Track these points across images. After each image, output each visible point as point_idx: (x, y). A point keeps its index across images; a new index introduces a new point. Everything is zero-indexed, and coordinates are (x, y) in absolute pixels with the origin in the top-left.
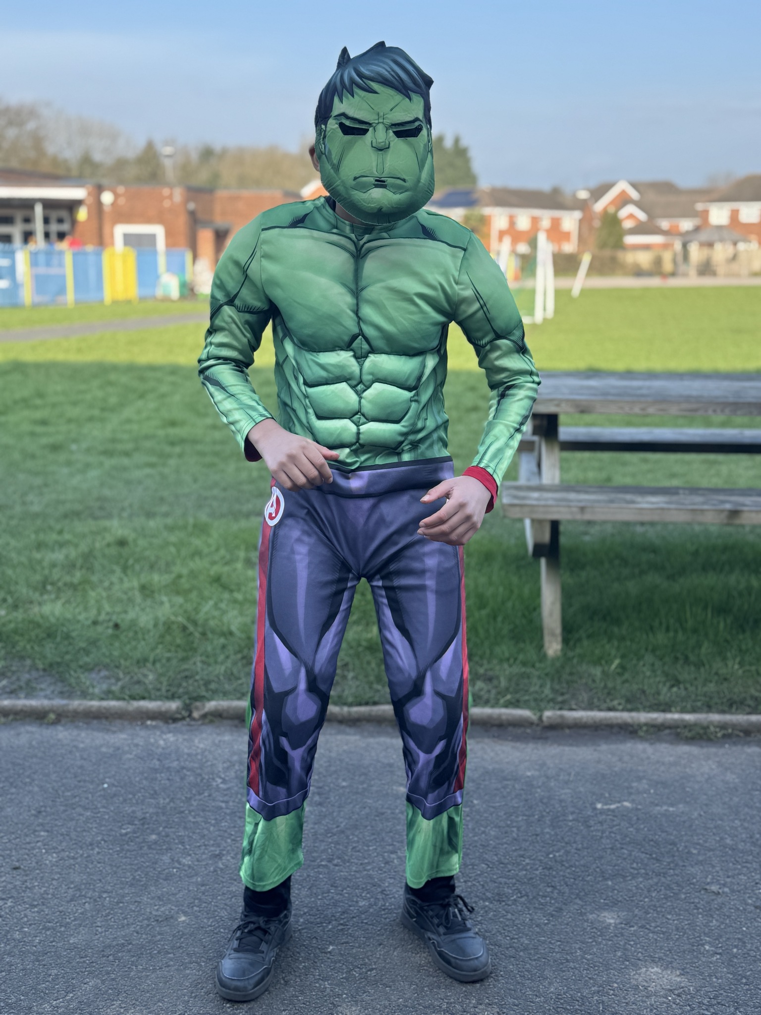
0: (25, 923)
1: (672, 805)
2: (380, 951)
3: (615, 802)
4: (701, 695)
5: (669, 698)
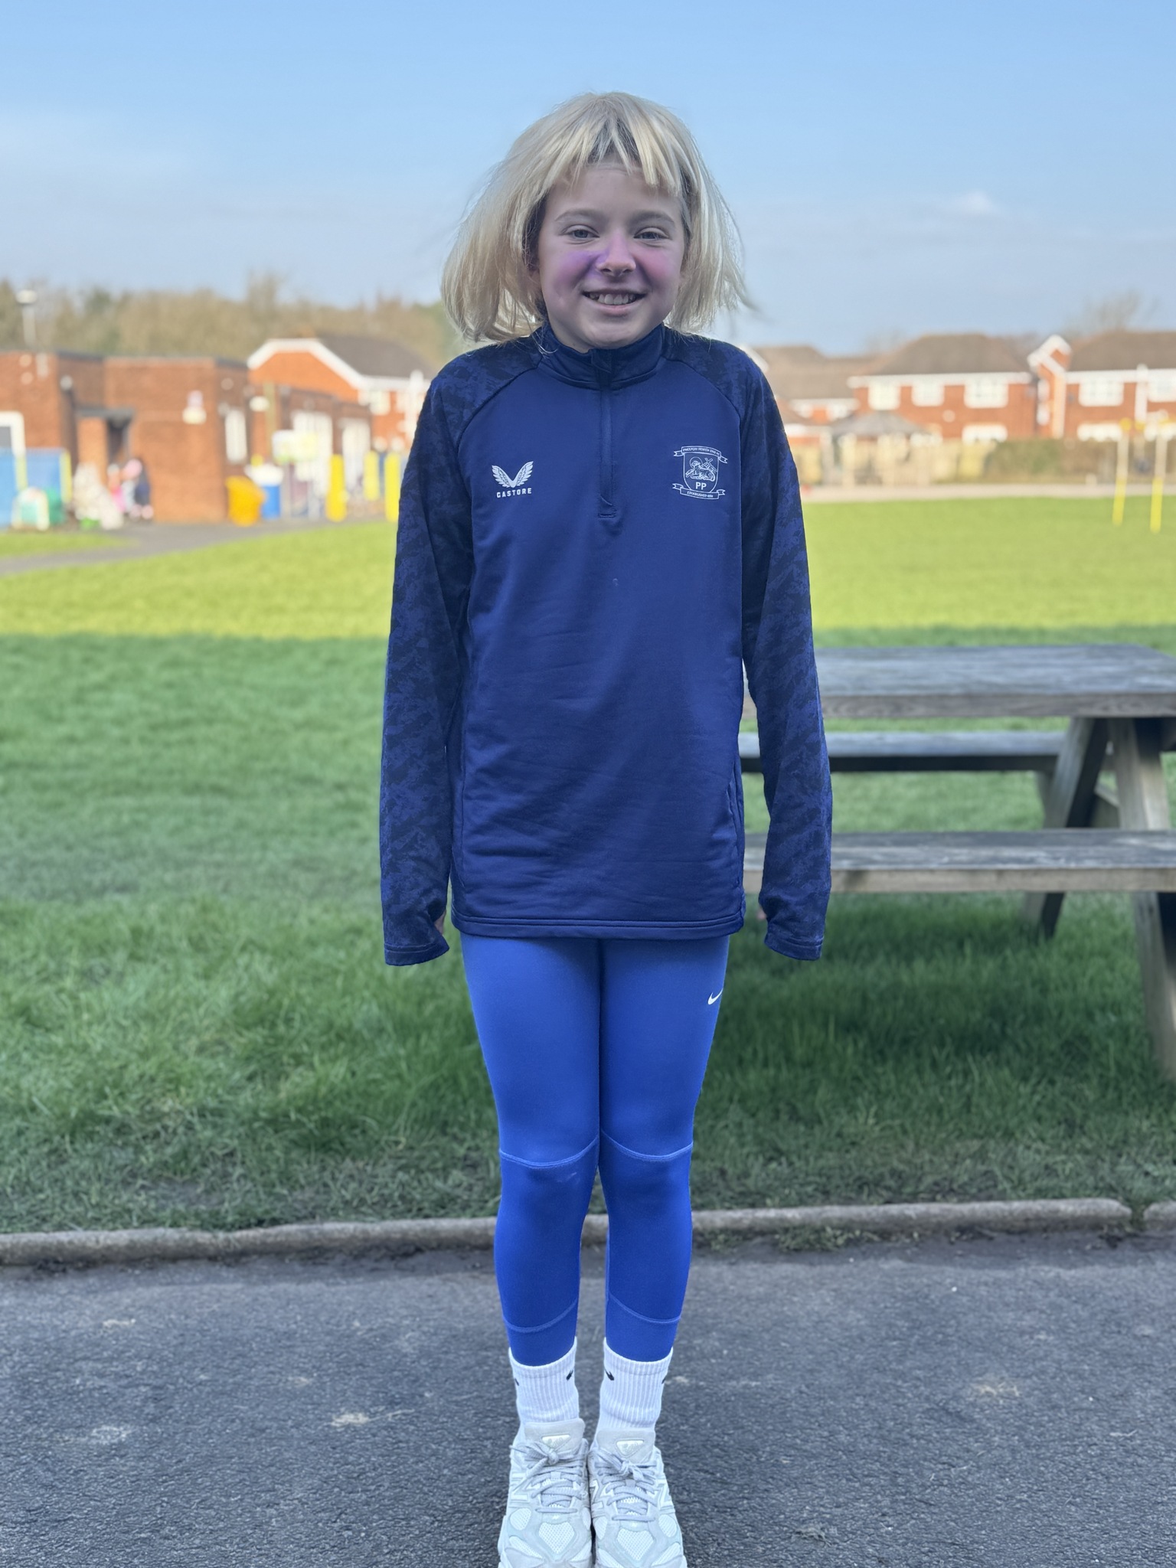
4: (813, 1175)
5: (764, 1180)
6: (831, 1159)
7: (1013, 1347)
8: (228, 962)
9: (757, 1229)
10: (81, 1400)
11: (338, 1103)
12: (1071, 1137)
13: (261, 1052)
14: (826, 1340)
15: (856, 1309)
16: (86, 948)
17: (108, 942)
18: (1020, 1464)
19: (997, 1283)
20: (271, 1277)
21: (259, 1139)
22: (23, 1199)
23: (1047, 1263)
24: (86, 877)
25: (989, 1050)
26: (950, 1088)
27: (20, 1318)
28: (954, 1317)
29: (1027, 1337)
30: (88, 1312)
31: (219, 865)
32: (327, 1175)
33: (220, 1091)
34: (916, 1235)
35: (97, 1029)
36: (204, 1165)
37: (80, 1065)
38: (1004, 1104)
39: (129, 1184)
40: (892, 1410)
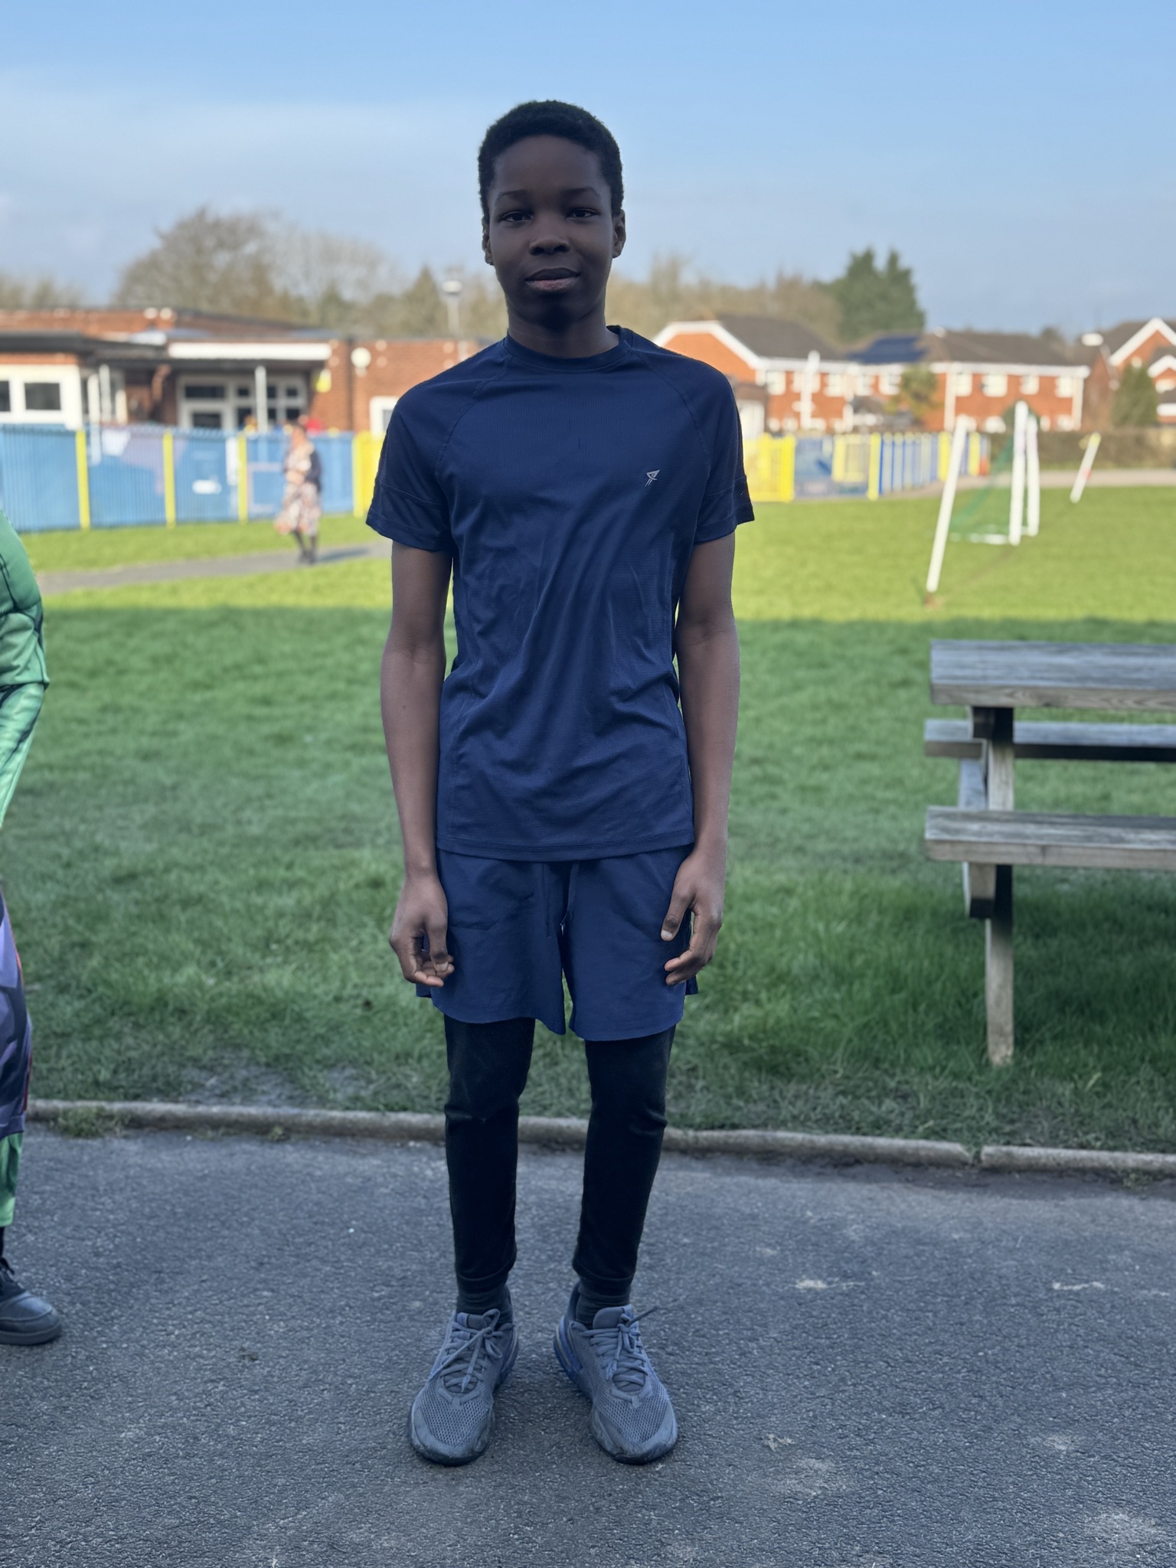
0: (242, 1415)
1: (1165, 1288)
2: (729, 1473)
3: (1081, 1281)
11: (783, 1034)
21: (717, 1059)
32: (776, 1093)
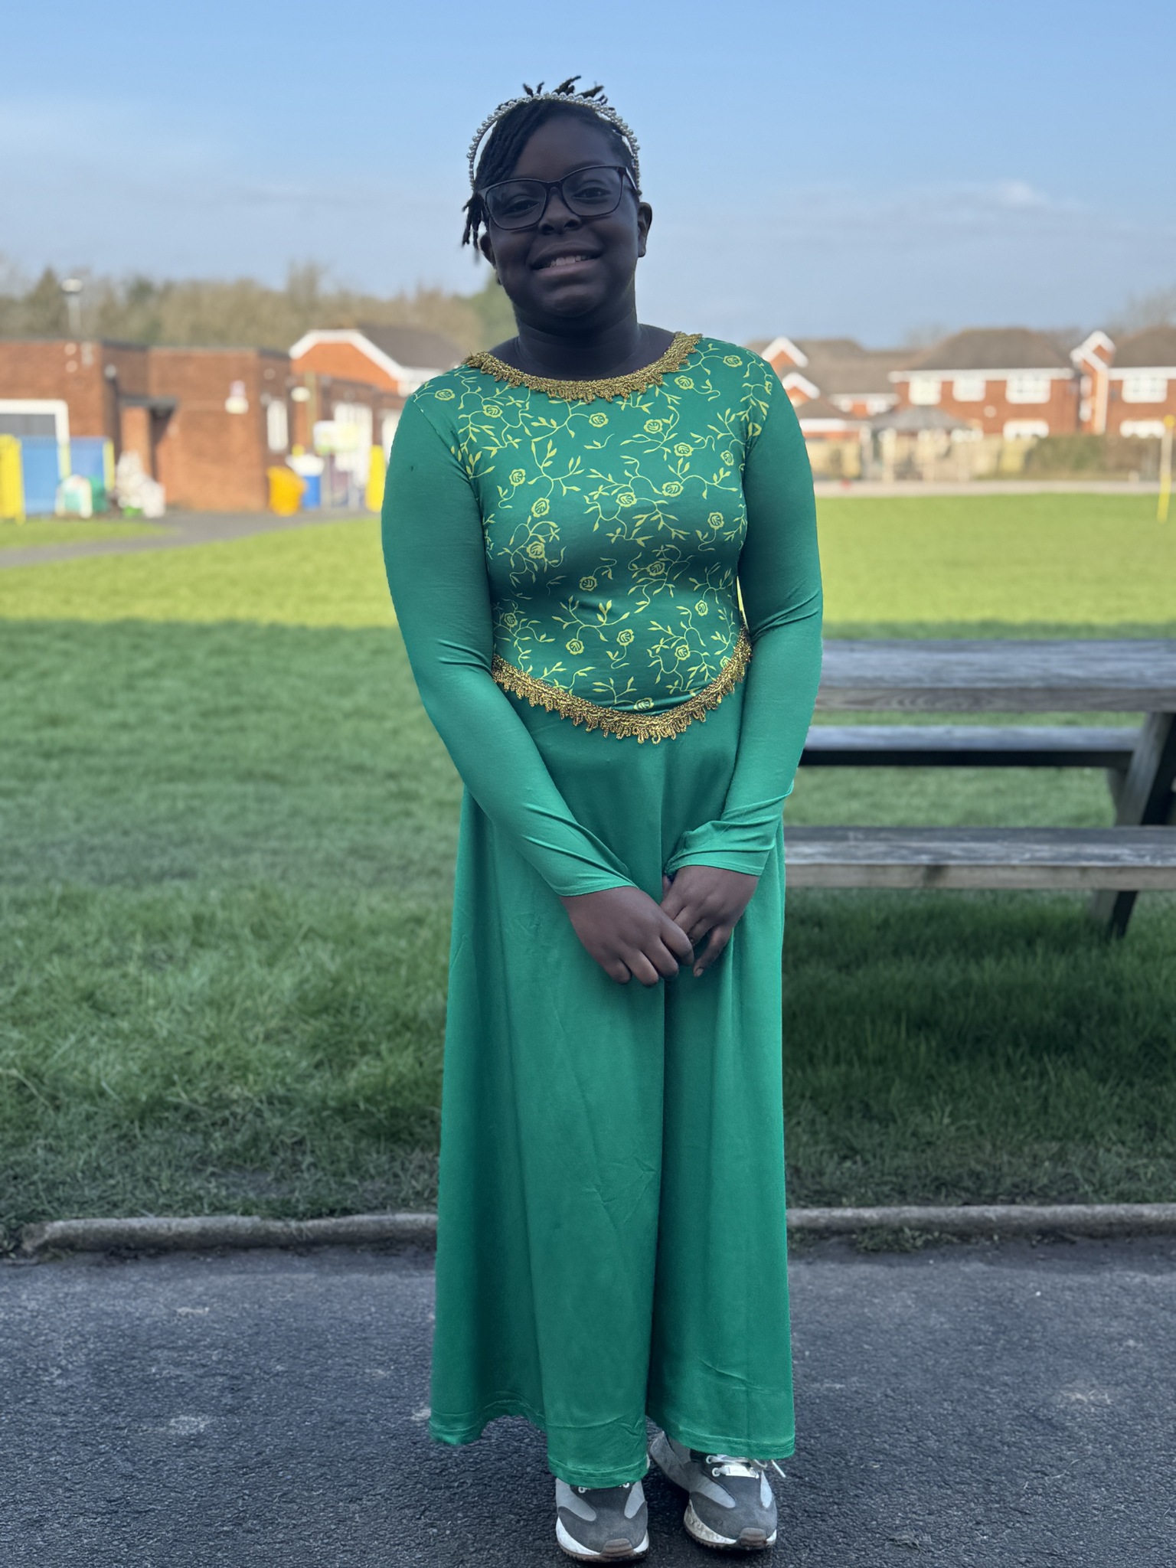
4: (889, 1174)
5: (840, 1179)
6: (906, 1159)
7: (1102, 1354)
8: (290, 950)
9: (834, 1228)
10: (157, 1389)
11: (406, 1093)
12: (1152, 1140)
13: (327, 1040)
14: (909, 1343)
15: (938, 1312)
16: (149, 935)
17: (170, 928)
18: (1115, 1474)
19: (1083, 1289)
20: (344, 1267)
21: (328, 1128)
22: (94, 1185)
23: (1131, 1268)
24: (145, 863)
25: (1064, 1050)
26: (1026, 1089)
27: (94, 1305)
28: (1041, 1323)
29: (1116, 1344)
30: (161, 1300)
31: (275, 852)
32: (397, 1165)
33: (288, 1080)
34: (996, 1238)
35: (162, 1015)
36: (274, 1153)
37: (146, 1049)
38: (1082, 1106)
39: (200, 1171)
40: (982, 1416)
